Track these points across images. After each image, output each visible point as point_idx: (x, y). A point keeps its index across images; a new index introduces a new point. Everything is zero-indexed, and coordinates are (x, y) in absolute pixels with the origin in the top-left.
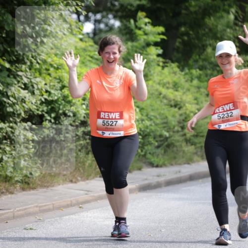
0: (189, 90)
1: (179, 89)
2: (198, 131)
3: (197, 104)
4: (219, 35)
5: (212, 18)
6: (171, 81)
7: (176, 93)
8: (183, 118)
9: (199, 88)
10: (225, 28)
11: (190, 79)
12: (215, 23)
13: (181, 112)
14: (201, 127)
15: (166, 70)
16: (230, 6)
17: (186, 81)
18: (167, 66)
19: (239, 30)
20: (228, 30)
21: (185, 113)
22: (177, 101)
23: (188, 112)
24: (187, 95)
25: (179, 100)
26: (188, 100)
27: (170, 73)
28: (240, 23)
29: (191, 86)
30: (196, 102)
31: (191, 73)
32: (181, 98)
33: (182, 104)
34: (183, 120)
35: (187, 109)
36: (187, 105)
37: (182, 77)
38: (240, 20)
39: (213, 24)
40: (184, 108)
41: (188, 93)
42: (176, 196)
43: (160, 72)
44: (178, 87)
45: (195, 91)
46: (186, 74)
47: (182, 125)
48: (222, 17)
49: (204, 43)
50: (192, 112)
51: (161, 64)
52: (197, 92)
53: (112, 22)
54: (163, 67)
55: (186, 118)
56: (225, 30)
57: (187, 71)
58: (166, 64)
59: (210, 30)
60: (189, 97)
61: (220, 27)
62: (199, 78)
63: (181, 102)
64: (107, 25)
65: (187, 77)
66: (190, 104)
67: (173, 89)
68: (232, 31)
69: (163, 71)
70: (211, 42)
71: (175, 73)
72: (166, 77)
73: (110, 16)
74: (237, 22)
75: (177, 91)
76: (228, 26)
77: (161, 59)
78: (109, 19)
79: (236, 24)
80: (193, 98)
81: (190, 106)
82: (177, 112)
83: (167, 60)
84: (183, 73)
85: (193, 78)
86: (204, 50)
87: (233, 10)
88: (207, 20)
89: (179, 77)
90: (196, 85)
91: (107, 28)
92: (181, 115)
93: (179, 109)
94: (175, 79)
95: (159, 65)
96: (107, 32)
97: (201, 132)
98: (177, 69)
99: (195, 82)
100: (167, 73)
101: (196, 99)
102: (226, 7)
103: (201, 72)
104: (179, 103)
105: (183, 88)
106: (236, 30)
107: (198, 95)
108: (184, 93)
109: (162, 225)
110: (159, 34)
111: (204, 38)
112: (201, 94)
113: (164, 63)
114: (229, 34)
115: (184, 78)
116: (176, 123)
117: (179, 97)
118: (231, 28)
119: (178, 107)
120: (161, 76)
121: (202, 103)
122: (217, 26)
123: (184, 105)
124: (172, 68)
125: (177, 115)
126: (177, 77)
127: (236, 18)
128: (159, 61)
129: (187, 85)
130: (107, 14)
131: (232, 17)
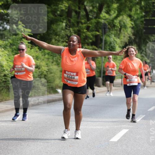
0: (43, 60)
1: (39, 59)
2: (48, 80)
3: (48, 67)
4: (58, 34)
5: (55, 25)
6: (35, 55)
7: (37, 61)
8: (40, 73)
9: (48, 59)
10: (61, 30)
11: (44, 54)
12: (56, 28)
13: (40, 70)
14: (49, 78)
15: (33, 50)
16: (64, 19)
17: (42, 56)
18: (33, 48)
19: (68, 32)
20: (63, 31)
21: (42, 71)
22: (37, 65)
23: (43, 71)
24: (43, 62)
25: (39, 64)
26: (43, 65)
27: (34, 51)
28: (68, 28)
29: (44, 58)
30: (47, 66)
31: (45, 52)
32: (40, 64)
33: (40, 67)
34: (41, 74)
35: (42, 69)
36: (43, 67)
37: (40, 54)
38: (68, 26)
39: (55, 28)
40: (41, 69)
41: (43, 61)
42: (37, 111)
43: (30, 51)
44: (38, 58)
45: (47, 60)
46: (42, 52)
47: (40, 77)
48: (59, 25)
49: (51, 37)
50: (45, 70)
51: (30, 47)
52: (47, 61)
53: (6, 26)
54: (31, 49)
55: (42, 73)
56: (61, 31)
57: (42, 50)
58: (33, 47)
59: (54, 31)
60: (43, 63)
61: (58, 30)
62: (48, 54)
63: (40, 65)
64: (3, 27)
65: (43, 53)
66: (44, 67)
67: (36, 59)
68: (64, 32)
69: (31, 51)
70: (54, 37)
71: (37, 51)
72: (32, 53)
73: (5, 23)
74: (67, 27)
75: (38, 60)
76: (62, 29)
77: (30, 45)
78: (5, 25)
79: (66, 29)
80: (46, 64)
81: (44, 68)
82: (38, 71)
83: (33, 45)
84: (41, 52)
85: (46, 54)
86: (51, 40)
87: (65, 21)
88: (52, 26)
89: (39, 54)
90: (47, 57)
91: (3, 29)
92: (40, 72)
93: (39, 69)
94: (37, 54)
95: (29, 48)
96: (3, 31)
97: (49, 81)
98: (38, 50)
99: (47, 56)
100: (33, 52)
101: (47, 64)
102: (62, 20)
103: (49, 51)
104: (38, 66)
105: (40, 59)
106: (66, 31)
107: (48, 62)
108: (41, 61)
109: (30, 125)
110: (29, 32)
111: (51, 35)
112: (49, 62)
113: (31, 46)
114: (63, 33)
115: (41, 54)
116: (38, 76)
117: (39, 63)
118: (64, 30)
119: (38, 68)
120: (30, 53)
121: (50, 66)
122: (57, 29)
123: (41, 67)
124: (36, 49)
125: (38, 72)
126: (38, 53)
127: (66, 26)
128: (29, 46)
129: (42, 57)
130: (4, 22)
131: (64, 24)
